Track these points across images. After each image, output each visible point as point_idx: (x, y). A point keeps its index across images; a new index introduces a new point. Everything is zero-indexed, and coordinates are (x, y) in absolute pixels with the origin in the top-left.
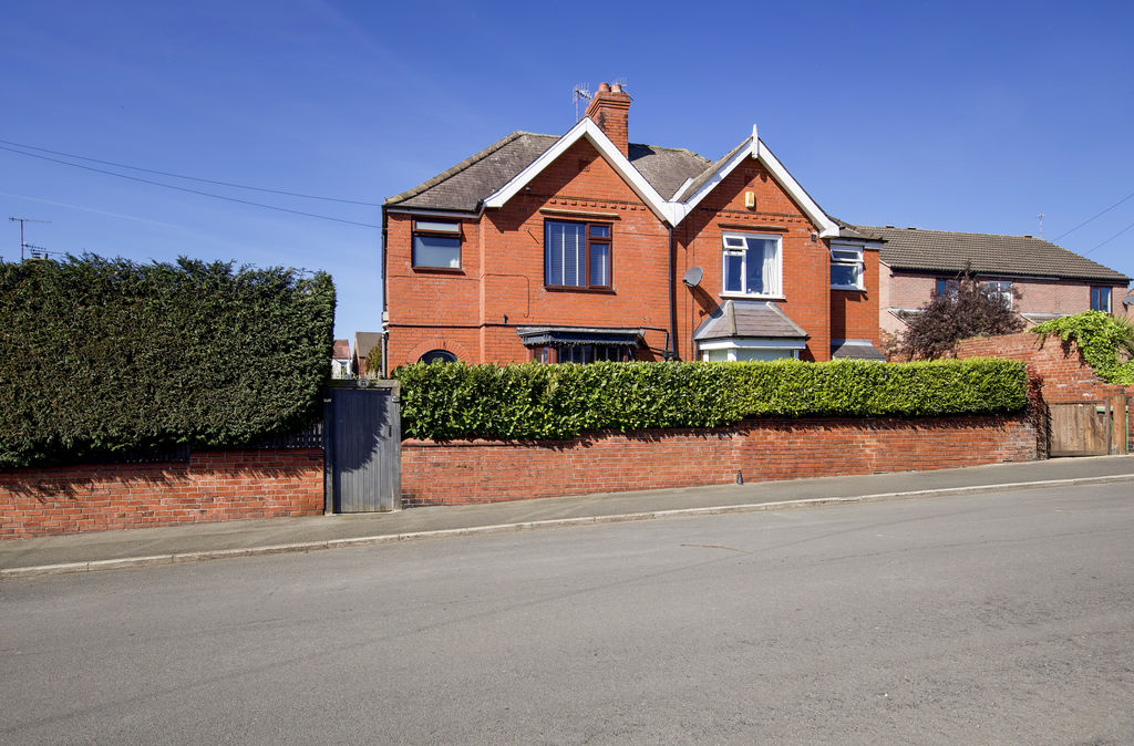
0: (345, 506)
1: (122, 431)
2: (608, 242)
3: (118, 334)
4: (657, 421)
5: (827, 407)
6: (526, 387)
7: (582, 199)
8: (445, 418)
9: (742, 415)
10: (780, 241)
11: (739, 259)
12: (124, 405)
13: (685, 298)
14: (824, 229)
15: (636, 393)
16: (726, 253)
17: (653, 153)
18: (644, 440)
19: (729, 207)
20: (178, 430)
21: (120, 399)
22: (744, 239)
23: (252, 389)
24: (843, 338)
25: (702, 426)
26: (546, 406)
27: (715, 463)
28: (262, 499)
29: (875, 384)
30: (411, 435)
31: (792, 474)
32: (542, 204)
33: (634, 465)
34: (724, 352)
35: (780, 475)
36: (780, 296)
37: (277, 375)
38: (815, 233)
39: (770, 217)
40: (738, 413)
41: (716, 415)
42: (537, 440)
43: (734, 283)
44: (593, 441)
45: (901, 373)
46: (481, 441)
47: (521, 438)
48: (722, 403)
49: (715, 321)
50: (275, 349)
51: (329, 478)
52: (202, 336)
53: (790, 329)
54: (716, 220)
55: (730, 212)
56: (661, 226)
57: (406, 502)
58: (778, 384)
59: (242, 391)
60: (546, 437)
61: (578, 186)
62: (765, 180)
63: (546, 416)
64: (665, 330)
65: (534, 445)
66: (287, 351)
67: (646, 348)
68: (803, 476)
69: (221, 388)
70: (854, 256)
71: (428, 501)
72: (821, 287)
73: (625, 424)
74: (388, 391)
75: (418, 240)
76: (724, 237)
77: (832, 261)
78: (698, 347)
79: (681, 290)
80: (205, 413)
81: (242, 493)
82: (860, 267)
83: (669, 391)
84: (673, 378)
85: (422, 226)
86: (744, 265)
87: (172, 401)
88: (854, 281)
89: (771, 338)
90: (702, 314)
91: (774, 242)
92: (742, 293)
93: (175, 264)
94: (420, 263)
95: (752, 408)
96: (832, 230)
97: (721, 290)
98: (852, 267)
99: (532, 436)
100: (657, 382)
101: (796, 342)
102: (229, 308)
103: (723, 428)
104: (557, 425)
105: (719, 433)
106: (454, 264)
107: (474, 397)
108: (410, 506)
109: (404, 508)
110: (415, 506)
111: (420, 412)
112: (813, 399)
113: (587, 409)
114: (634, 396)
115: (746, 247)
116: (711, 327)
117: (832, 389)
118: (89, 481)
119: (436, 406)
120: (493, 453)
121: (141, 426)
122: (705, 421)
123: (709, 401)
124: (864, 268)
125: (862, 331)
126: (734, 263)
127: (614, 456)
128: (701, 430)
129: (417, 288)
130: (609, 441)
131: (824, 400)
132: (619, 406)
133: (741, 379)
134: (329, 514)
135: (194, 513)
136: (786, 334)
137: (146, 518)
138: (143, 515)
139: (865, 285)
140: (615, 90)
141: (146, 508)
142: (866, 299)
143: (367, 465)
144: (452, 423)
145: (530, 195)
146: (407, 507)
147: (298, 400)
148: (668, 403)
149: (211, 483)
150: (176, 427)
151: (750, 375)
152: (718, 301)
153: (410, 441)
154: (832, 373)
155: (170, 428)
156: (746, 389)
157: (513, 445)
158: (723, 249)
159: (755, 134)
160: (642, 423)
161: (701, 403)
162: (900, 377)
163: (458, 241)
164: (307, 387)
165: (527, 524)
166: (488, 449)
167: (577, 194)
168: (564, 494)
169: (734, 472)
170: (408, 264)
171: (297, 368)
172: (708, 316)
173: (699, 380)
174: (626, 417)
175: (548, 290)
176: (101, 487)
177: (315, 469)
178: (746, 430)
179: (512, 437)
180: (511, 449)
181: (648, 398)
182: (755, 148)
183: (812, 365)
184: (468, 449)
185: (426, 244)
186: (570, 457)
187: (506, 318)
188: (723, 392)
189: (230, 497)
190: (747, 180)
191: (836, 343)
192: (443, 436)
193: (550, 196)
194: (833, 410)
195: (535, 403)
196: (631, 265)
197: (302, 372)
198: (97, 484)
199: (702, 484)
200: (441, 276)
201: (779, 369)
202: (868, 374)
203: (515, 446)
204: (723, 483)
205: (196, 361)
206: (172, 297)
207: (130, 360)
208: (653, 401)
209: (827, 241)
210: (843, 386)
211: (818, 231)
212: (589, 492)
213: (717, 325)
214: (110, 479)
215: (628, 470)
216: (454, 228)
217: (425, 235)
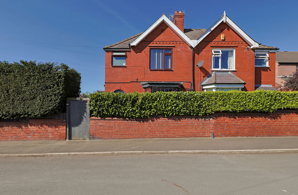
0: (73, 138)
1: (7, 113)
2: (171, 54)
3: (4, 84)
4: (179, 113)
5: (252, 109)
6: (130, 101)
7: (163, 41)
8: (103, 110)
9: (214, 111)
10: (234, 51)
11: (218, 58)
12: (7, 105)
13: (198, 71)
14: (252, 45)
15: (170, 103)
16: (213, 56)
17: (193, 31)
18: (174, 120)
19: (214, 40)
20: (21, 113)
21: (5, 103)
22: (220, 51)
23: (41, 100)
24: (260, 84)
25: (197, 115)
26: (137, 107)
27: (203, 129)
28: (48, 134)
29: (275, 100)
30: (93, 116)
31: (236, 134)
32: (149, 44)
33: (170, 128)
34: (212, 89)
35: (230, 135)
36: (234, 69)
37: (48, 96)
38: (249, 47)
39: (230, 43)
40: (212, 111)
41: (203, 111)
42: (134, 118)
43: (216, 66)
44: (155, 120)
45: (288, 96)
46: (116, 118)
47: (129, 118)
48: (205, 107)
49: (208, 79)
50: (47, 88)
51: (68, 129)
52: (26, 84)
53: (238, 80)
54: (210, 45)
55: (215, 42)
56: (189, 48)
57: (91, 137)
58: (230, 100)
59: (38, 101)
60: (138, 118)
61: (161, 37)
62: (229, 30)
63: (137, 111)
64: (190, 82)
65: (134, 120)
66: (50, 88)
67: (184, 88)
68: (241, 136)
69: (32, 100)
70: (265, 55)
71: (98, 137)
72: (251, 66)
73: (166, 114)
74: (86, 101)
75: (114, 58)
76: (213, 51)
77: (255, 57)
78: (202, 88)
79: (196, 69)
80: (28, 108)
81: (42, 132)
82: (267, 59)
83: (183, 102)
84: (185, 97)
85: (114, 54)
86: (220, 60)
87: (19, 104)
88: (265, 64)
89: (230, 84)
90: (204, 77)
91: (232, 51)
92: (220, 69)
93: (19, 63)
94: (114, 65)
95: (218, 109)
96: (256, 45)
97: (211, 69)
98: (264, 59)
99: (132, 117)
100: (179, 99)
101: (240, 85)
102: (34, 76)
103: (206, 116)
104: (141, 114)
105: (205, 118)
106: (124, 64)
107: (112, 104)
108: (92, 139)
109: (90, 139)
110: (94, 139)
111: (94, 108)
112: (246, 106)
113: (152, 108)
114: (169, 104)
115: (221, 53)
116: (207, 80)
117: (255, 102)
118: (3, 127)
119: (100, 106)
120: (120, 122)
121: (11, 111)
122: (198, 113)
123: (200, 106)
124: (269, 59)
125: (268, 81)
126: (217, 59)
127: (163, 125)
128: (197, 117)
129: (113, 72)
130: (161, 120)
131: (251, 106)
132: (164, 107)
133: (213, 98)
134: (67, 140)
135: (29, 137)
136: (236, 82)
137: (18, 138)
138: (17, 137)
139: (269, 65)
140: (180, 12)
141: (17, 135)
142: (270, 70)
143: (80, 125)
144: (105, 112)
145: (145, 41)
146: (91, 139)
147: (54, 104)
148: (183, 106)
149: (34, 129)
150: (20, 112)
151: (217, 96)
152: (210, 72)
153: (93, 118)
154: (255, 95)
155: (19, 112)
156: (216, 102)
157: (126, 120)
158: (213, 55)
159: (225, 14)
160: (173, 114)
161: (196, 107)
162: (288, 97)
163: (125, 58)
164: (57, 100)
165: (116, 152)
166: (118, 121)
167: (161, 40)
168: (144, 138)
169: (211, 133)
170: (111, 65)
171: (54, 94)
172: (206, 77)
173: (196, 98)
174: (167, 111)
175: (151, 70)
176: (6, 129)
177: (63, 126)
178: (216, 117)
179: (126, 117)
180: (126, 121)
181: (175, 105)
182: (225, 19)
183: (246, 93)
184: (111, 121)
185: (116, 59)
186: (146, 125)
187: (137, 80)
188: (205, 103)
189: (39, 133)
190: (222, 31)
191: (257, 86)
192: (103, 117)
193: (152, 41)
194: (255, 110)
195: (133, 106)
196: (179, 61)
197: (55, 95)
198: (5, 127)
199: (197, 137)
200: (120, 68)
201: (230, 94)
202: (272, 96)
203: (127, 120)
204: (206, 137)
205: (25, 92)
206: (18, 72)
207: (8, 92)
208: (177, 106)
209: (254, 49)
210: (260, 101)
211: (250, 46)
212: (153, 137)
213: (209, 80)
214: (9, 126)
215: (168, 130)
216: (124, 54)
217: (116, 56)
